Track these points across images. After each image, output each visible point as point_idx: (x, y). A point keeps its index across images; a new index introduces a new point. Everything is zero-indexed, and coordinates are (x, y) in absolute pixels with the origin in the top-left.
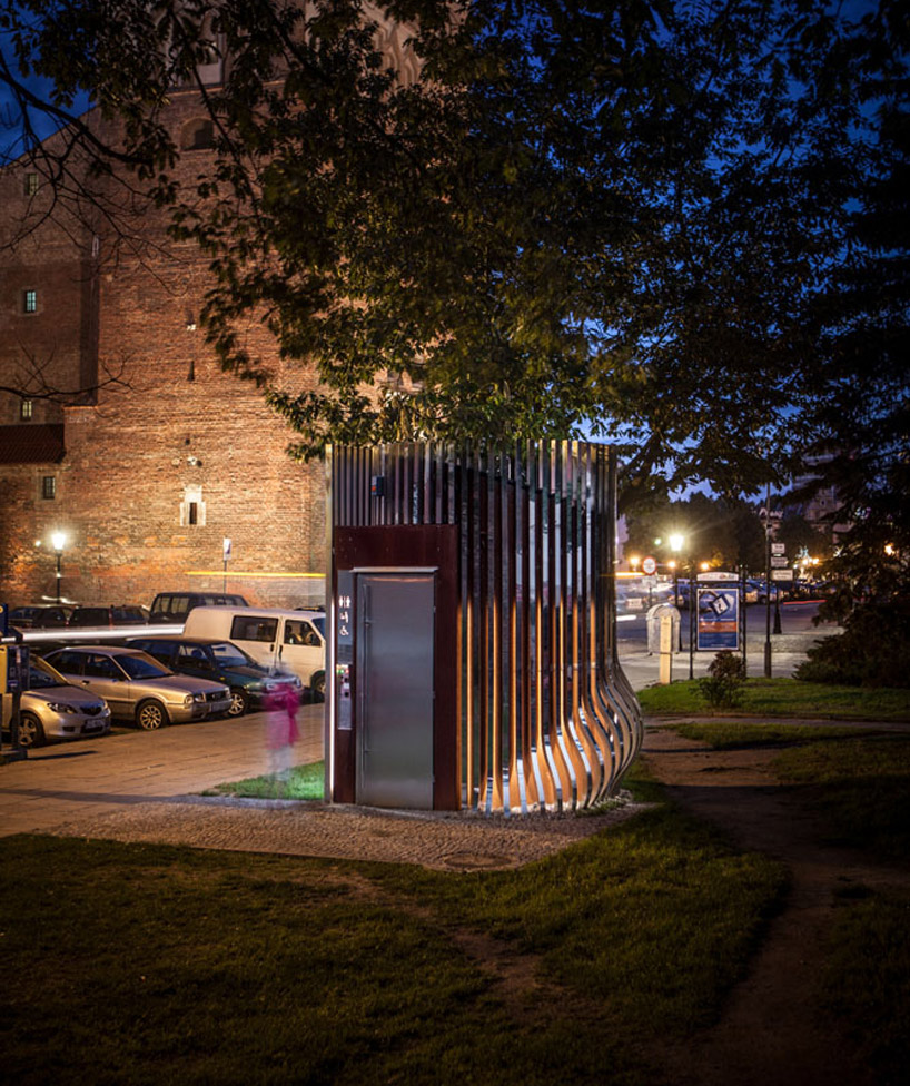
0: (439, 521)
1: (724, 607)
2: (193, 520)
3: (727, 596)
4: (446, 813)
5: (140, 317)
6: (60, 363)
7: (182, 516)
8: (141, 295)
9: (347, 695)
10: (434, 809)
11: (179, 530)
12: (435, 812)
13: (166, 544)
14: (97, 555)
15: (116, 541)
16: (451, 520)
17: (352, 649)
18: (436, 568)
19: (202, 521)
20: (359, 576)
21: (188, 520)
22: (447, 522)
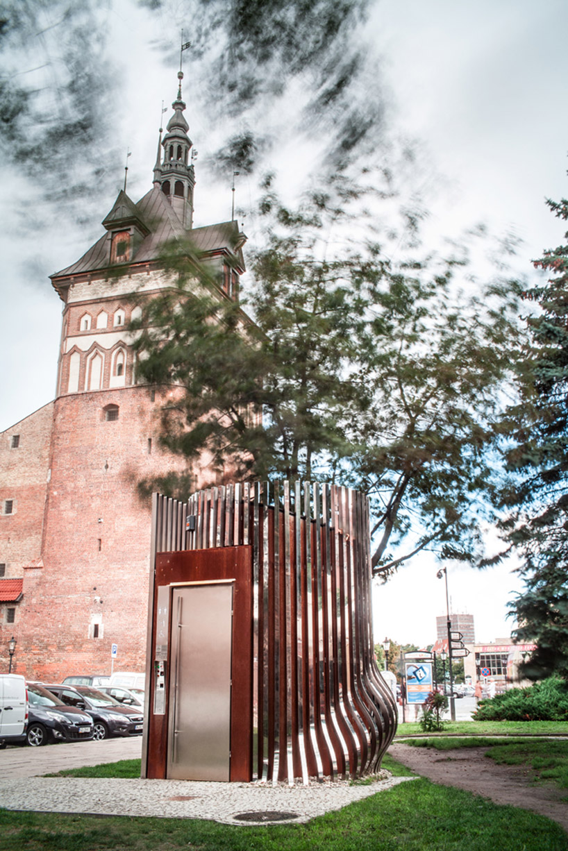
0: (236, 543)
1: (423, 675)
2: (96, 635)
3: (424, 668)
4: (240, 784)
5: (71, 514)
6: (25, 542)
7: (89, 633)
8: (73, 502)
9: (162, 685)
10: (230, 781)
11: (87, 641)
12: (231, 784)
13: (79, 651)
14: (37, 657)
15: (49, 648)
16: (246, 542)
17: (167, 648)
18: (234, 580)
19: (101, 636)
20: (175, 590)
21: (93, 635)
22: (243, 544)
